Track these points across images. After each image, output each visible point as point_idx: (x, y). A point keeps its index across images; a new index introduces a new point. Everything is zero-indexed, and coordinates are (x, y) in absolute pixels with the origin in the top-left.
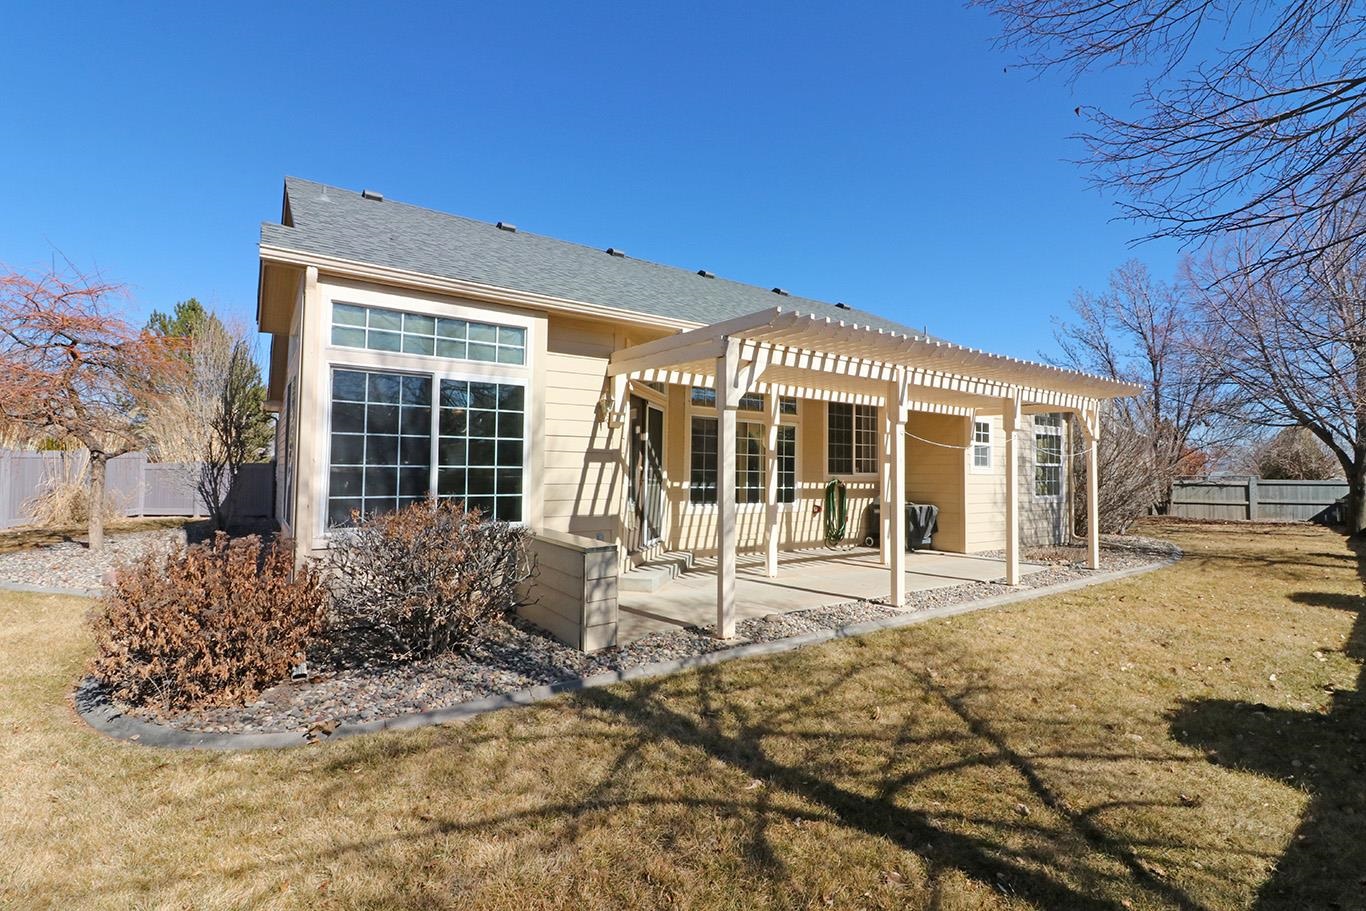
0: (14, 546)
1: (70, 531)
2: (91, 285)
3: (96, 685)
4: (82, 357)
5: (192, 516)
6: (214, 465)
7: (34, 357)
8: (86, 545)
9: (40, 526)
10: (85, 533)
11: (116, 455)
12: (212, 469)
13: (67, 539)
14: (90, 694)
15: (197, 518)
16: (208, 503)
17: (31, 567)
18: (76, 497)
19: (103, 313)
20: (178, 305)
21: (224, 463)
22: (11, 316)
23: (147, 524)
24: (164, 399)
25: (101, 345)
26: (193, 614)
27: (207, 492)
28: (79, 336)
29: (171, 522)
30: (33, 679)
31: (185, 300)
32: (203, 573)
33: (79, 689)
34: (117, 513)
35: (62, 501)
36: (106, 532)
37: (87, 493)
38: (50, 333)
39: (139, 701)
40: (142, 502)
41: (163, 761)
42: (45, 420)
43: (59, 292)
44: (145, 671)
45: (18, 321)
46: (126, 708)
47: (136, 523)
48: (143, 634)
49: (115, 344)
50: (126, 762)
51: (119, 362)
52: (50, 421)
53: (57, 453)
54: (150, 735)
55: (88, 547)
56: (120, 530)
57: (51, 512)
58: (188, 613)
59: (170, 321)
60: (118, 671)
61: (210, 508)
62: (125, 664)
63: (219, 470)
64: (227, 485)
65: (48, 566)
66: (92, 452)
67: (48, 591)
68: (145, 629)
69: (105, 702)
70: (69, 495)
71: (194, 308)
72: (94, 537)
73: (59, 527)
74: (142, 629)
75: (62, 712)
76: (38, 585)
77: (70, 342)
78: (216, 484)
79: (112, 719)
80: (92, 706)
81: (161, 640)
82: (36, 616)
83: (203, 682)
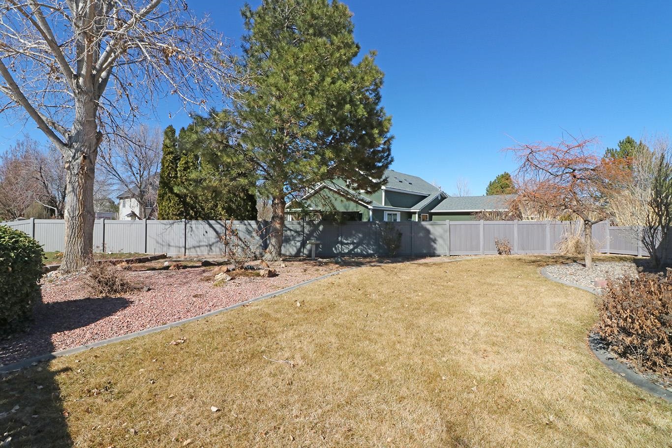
0: (553, 262)
1: (575, 258)
2: (580, 143)
3: (599, 338)
4: (578, 176)
5: (637, 256)
6: (651, 228)
7: (557, 180)
8: (584, 265)
9: (562, 254)
10: (584, 259)
11: (597, 222)
12: (650, 230)
13: (575, 261)
14: (596, 342)
15: (640, 257)
16: (648, 249)
17: (561, 272)
18: (577, 242)
19: (586, 154)
20: (620, 142)
21: (658, 226)
22: (547, 164)
23: (612, 258)
24: (619, 193)
25: (587, 170)
26: (656, 316)
27: (647, 243)
28: (576, 167)
29: (626, 258)
30: (569, 325)
31: (623, 138)
32: (660, 293)
33: (590, 337)
34: (596, 251)
35: (571, 244)
36: (594, 260)
37: (583, 240)
38: (563, 168)
39: (623, 355)
40: (608, 247)
41: (642, 396)
42: (563, 207)
43: (566, 149)
44: (628, 340)
45: (550, 166)
46: (616, 356)
47: (606, 257)
48: (625, 320)
49: (592, 168)
50: (619, 386)
51: (595, 176)
52: (566, 207)
53: (568, 222)
54: (631, 377)
55: (585, 266)
56: (599, 260)
57: (567, 248)
58: (653, 315)
59: (616, 151)
60: (611, 335)
61: (650, 253)
62: (616, 332)
63: (655, 230)
64: (661, 240)
65: (568, 273)
66: (585, 221)
67: (571, 285)
68: (627, 317)
69: (604, 348)
70: (574, 241)
71: (629, 141)
72: (588, 262)
73: (570, 255)
74: (625, 317)
75: (584, 346)
76: (566, 281)
77: (572, 170)
78: (653, 238)
79: (609, 359)
80: (598, 348)
81: (637, 326)
82: (567, 295)
83: (664, 358)
